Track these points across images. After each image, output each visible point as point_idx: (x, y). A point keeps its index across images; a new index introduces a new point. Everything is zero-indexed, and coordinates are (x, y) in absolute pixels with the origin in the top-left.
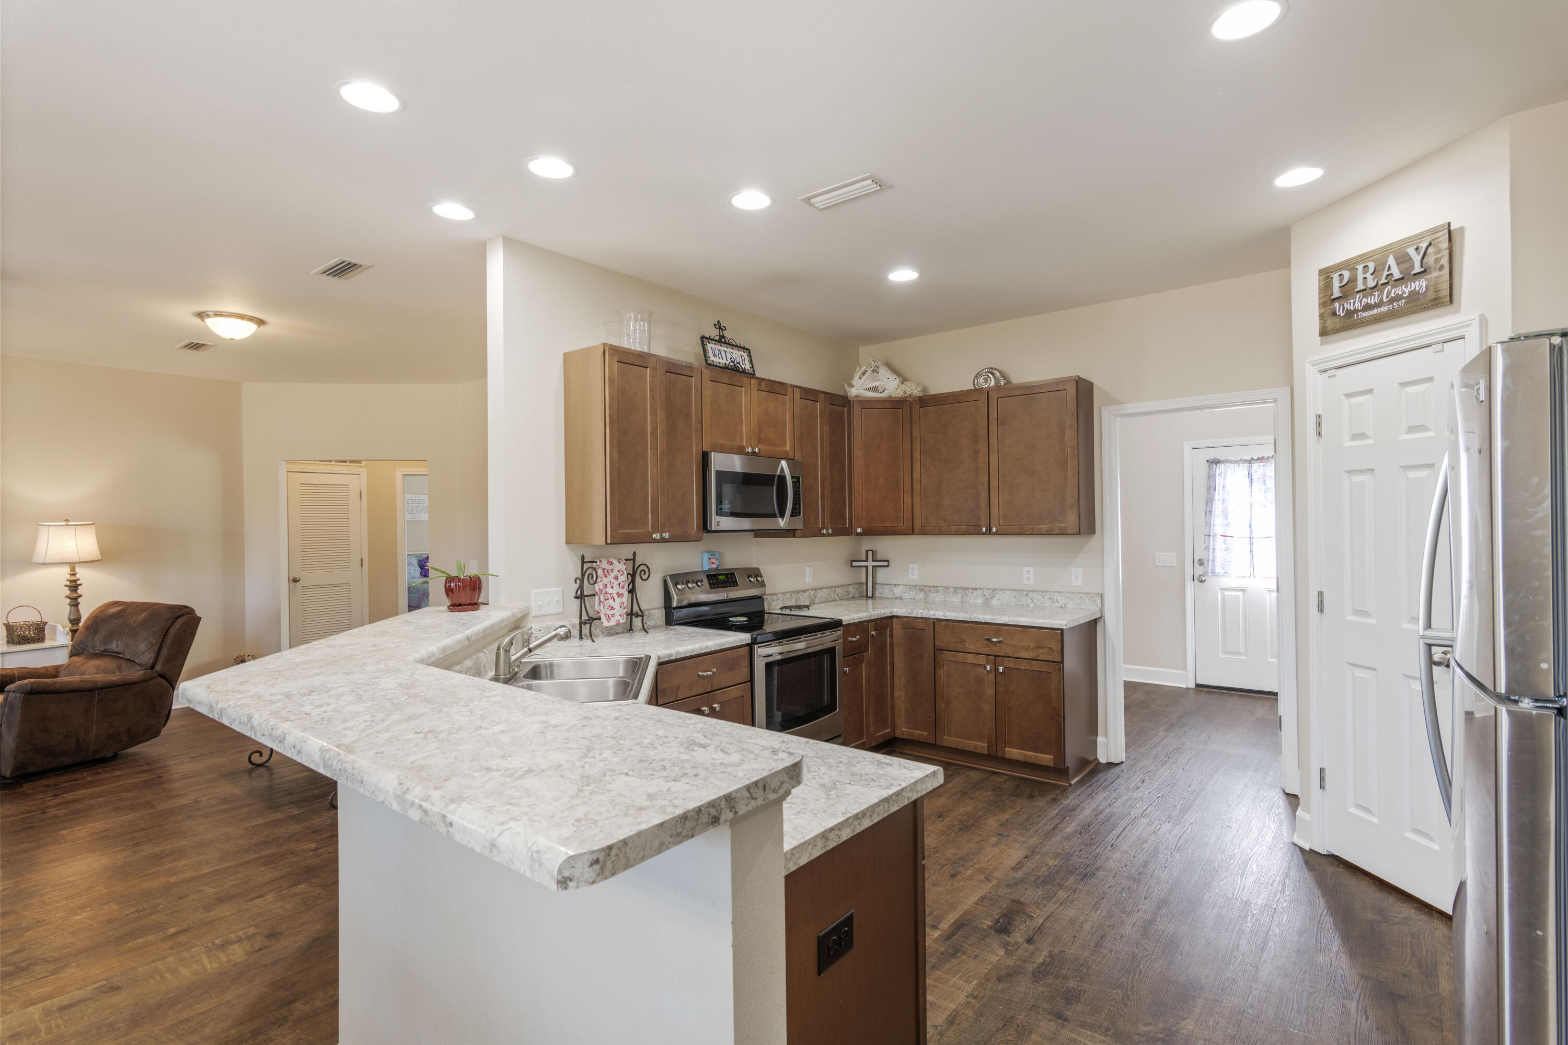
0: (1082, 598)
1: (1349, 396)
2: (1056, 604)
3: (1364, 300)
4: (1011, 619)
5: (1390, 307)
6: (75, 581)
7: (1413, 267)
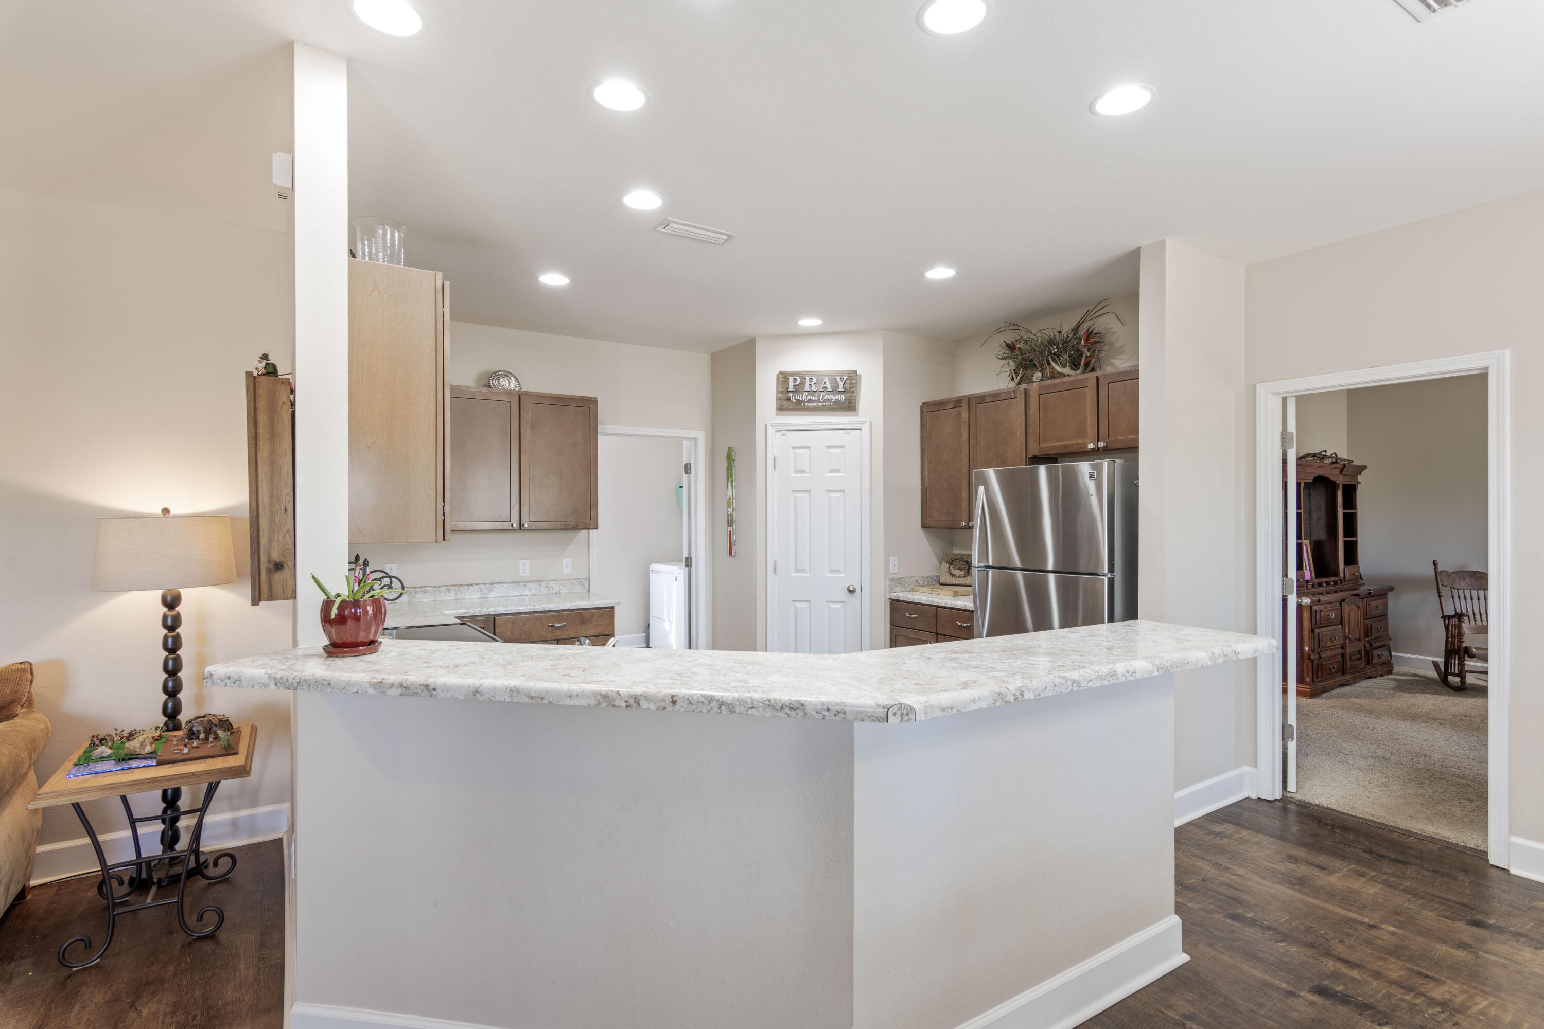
0: (573, 583)
1: (794, 448)
3: (809, 396)
4: (573, 604)
5: (824, 404)
7: (838, 387)
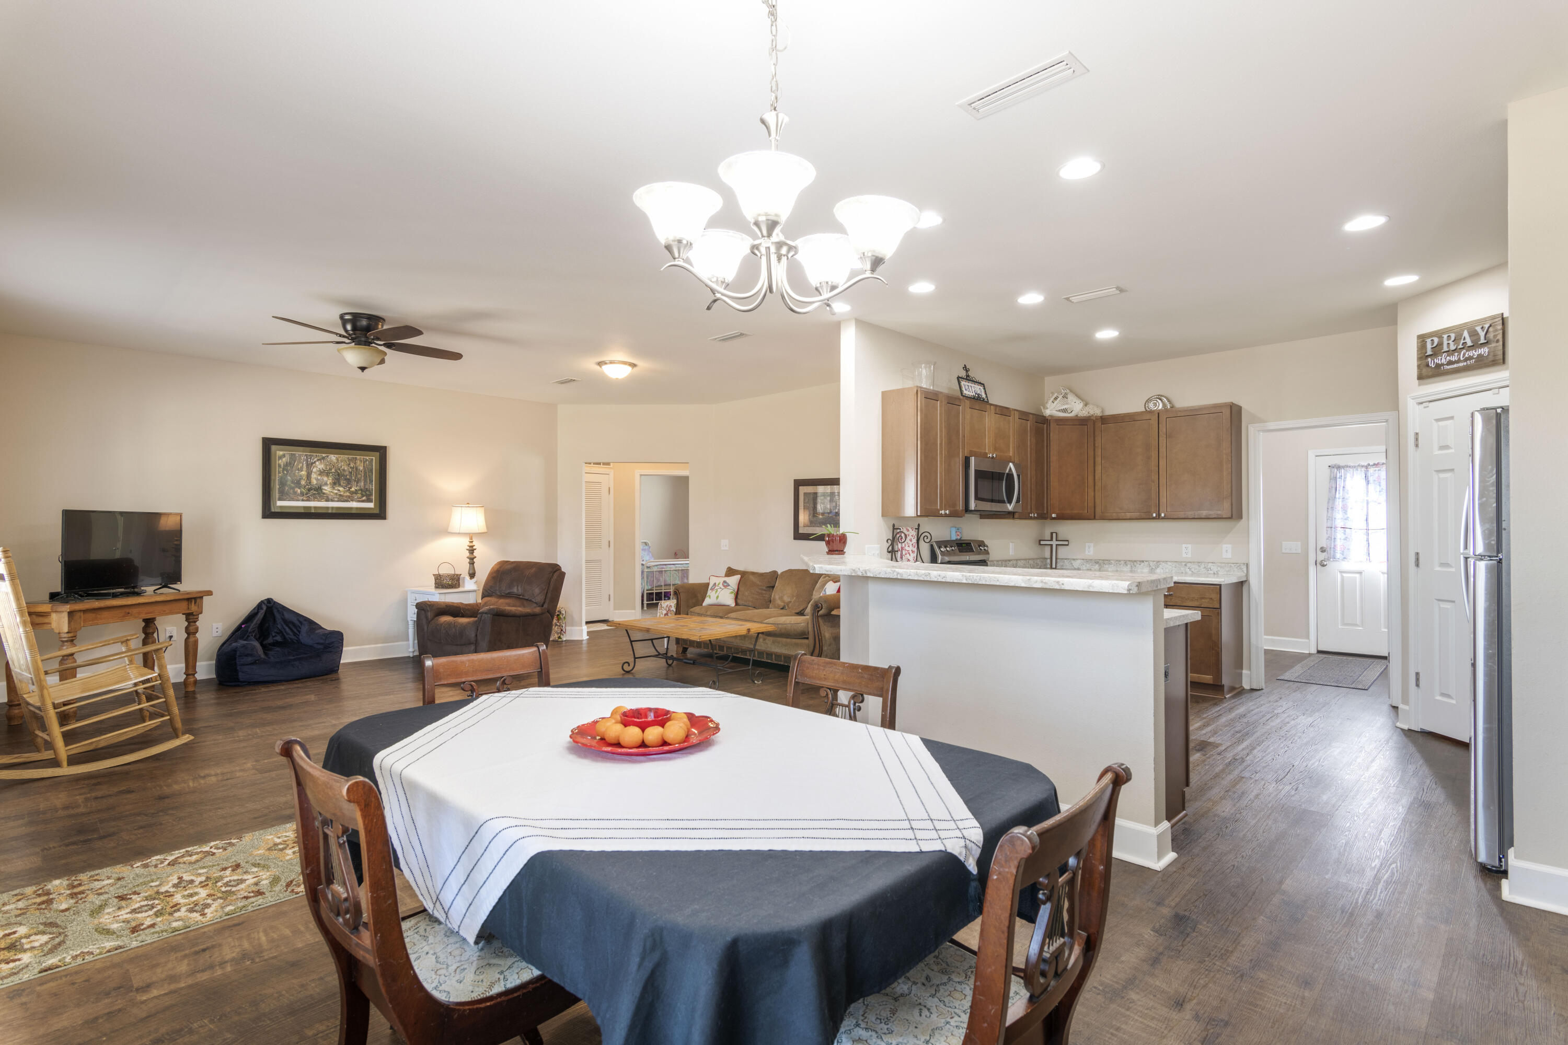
0: (1231, 566)
1: (1438, 420)
2: (1210, 572)
3: (1448, 358)
4: (1180, 578)
5: (1465, 364)
6: (472, 546)
7: (1479, 339)
